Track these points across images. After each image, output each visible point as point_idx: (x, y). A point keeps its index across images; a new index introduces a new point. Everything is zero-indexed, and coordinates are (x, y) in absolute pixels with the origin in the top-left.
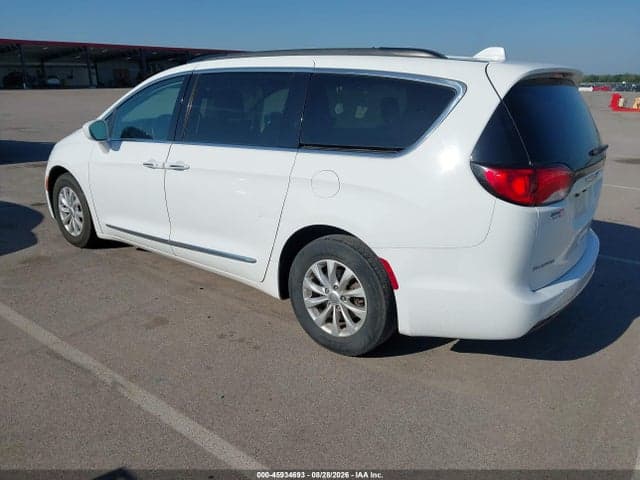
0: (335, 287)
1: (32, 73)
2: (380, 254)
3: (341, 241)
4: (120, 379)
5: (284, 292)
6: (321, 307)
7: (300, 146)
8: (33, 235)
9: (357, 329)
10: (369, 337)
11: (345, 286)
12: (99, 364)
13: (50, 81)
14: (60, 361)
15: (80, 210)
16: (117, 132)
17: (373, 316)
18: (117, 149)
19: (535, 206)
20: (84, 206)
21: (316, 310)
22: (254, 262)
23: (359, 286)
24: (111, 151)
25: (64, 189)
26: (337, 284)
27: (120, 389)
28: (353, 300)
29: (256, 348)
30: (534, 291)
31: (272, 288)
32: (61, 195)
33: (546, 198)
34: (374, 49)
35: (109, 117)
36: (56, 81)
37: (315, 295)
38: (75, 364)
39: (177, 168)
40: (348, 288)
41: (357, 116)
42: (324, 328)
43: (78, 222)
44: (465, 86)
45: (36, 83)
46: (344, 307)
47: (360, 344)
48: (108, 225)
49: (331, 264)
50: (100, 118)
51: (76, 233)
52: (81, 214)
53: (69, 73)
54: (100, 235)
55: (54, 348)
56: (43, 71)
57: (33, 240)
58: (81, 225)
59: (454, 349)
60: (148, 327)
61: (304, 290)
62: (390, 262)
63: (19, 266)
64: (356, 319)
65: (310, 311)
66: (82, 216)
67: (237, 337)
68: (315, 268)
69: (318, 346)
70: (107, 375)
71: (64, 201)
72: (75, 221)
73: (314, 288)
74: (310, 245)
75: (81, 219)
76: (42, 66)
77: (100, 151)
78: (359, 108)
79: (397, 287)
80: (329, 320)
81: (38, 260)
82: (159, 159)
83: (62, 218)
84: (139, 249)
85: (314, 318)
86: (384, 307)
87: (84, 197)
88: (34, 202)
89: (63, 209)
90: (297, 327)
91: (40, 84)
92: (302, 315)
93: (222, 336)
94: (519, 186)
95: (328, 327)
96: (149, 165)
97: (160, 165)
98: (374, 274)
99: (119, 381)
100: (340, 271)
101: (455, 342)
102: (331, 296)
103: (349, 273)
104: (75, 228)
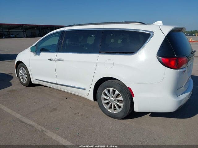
0: (112, 97)
1: (6, 33)
2: (128, 86)
3: (114, 82)
4: (44, 129)
5: (95, 99)
6: (108, 103)
7: (100, 52)
8: (10, 83)
9: (120, 110)
10: (124, 113)
11: (116, 97)
12: (36, 124)
13: (11, 36)
14: (23, 124)
15: (26, 74)
16: (39, 50)
17: (125, 106)
18: (39, 55)
19: (178, 69)
20: (28, 73)
21: (106, 104)
22: (85, 89)
23: (120, 96)
24: (37, 56)
25: (21, 68)
26: (113, 96)
27: (44, 132)
28: (118, 101)
29: (87, 117)
30: (178, 96)
31: (91, 98)
32: (20, 70)
33: (181, 67)
34: (122, 22)
35: (36, 45)
36: (14, 36)
37: (106, 100)
38: (28, 124)
39: (59, 60)
40: (117, 97)
41: (118, 43)
42: (109, 110)
43: (26, 78)
44: (153, 33)
45: (7, 36)
46: (116, 103)
47: (121, 115)
48: (35, 79)
49: (111, 89)
50: (33, 45)
51: (25, 82)
52: (26, 76)
53: (17, 34)
54: (33, 82)
55: (21, 119)
56: (9, 33)
57: (10, 85)
58: (26, 79)
59: (150, 116)
60: (51, 111)
61: (102, 98)
62: (131, 88)
63: (7, 93)
64: (120, 107)
65: (104, 105)
66: (27, 77)
67: (80, 114)
68: (106, 91)
69: (107, 116)
70: (40, 128)
71: (21, 72)
72: (25, 78)
73: (105, 97)
74: (103, 83)
75: (26, 77)
76: (9, 31)
77: (34, 56)
78: (119, 40)
79: (134, 96)
80: (110, 107)
81: (12, 91)
82: (53, 58)
83: (20, 77)
84: (46, 86)
85: (105, 107)
86: (130, 103)
87: (28, 70)
88: (10, 72)
89: (20, 74)
90: (100, 110)
91: (8, 37)
92: (101, 106)
93: (75, 114)
94: (173, 63)
95: (110, 110)
96: (50, 60)
97: (54, 60)
98: (126, 92)
99: (43, 130)
100: (114, 92)
101: (150, 114)
102: (111, 100)
103: (117, 92)
104: (24, 80)
